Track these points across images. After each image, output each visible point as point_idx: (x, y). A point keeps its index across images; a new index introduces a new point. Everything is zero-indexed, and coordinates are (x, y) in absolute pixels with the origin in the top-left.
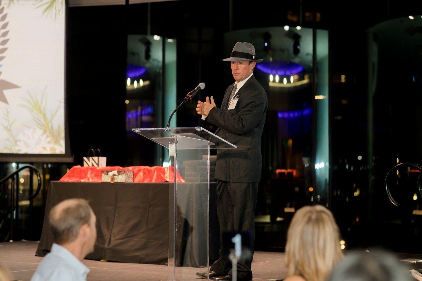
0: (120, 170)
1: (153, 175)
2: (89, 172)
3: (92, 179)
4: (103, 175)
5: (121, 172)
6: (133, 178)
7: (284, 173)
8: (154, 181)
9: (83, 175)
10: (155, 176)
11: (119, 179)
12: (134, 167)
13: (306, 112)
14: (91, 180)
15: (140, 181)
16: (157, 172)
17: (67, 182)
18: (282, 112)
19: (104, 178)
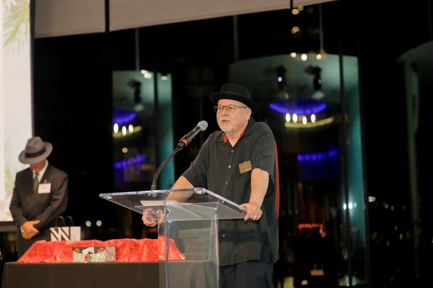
0: (98, 246)
1: (143, 251)
2: (57, 248)
3: (61, 258)
4: (74, 253)
5: (99, 248)
6: (116, 255)
8: (144, 259)
9: (49, 252)
10: (145, 253)
11: (97, 259)
12: (117, 240)
14: (59, 260)
15: (126, 260)
16: (147, 247)
17: (27, 263)
19: (75, 257)
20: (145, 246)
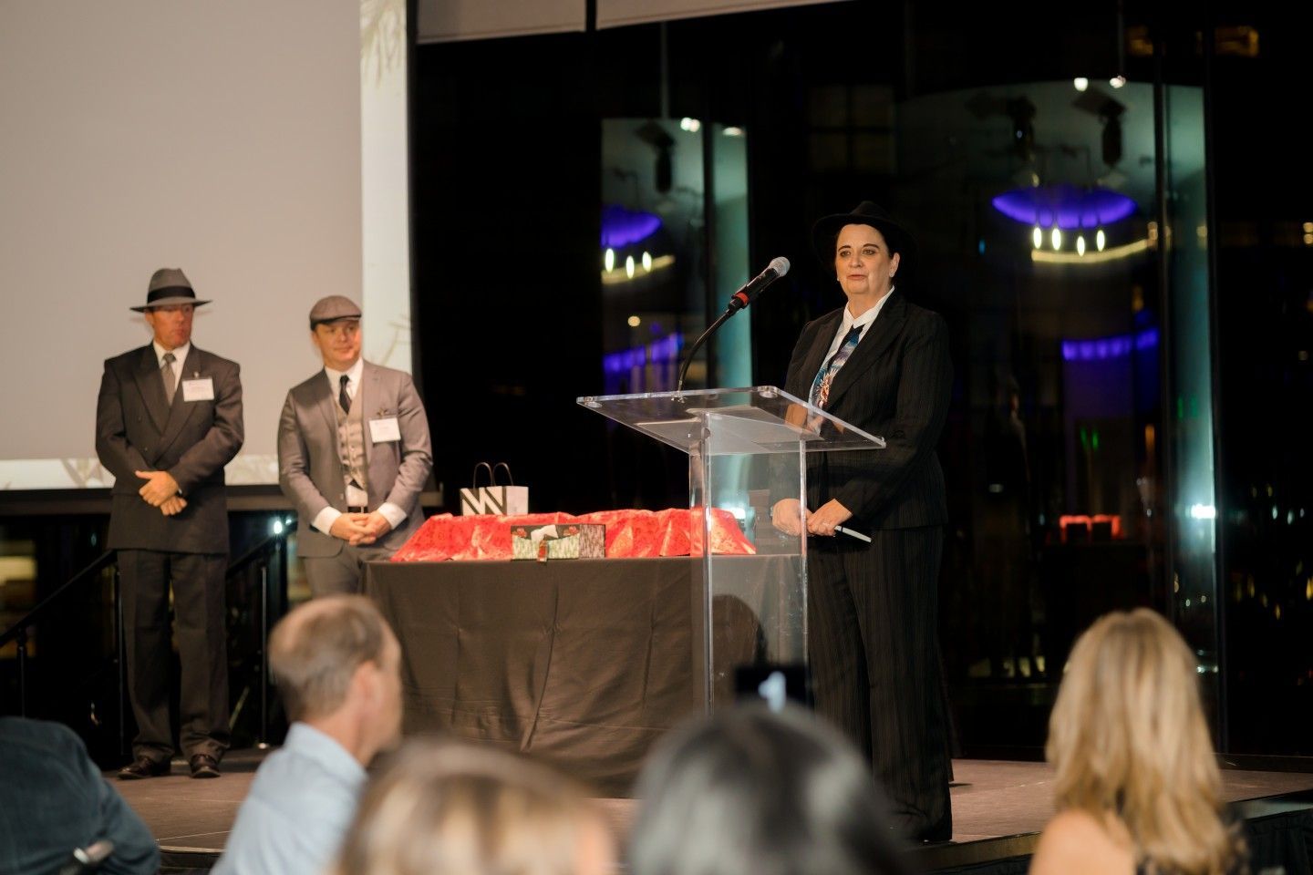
0: (567, 523)
1: (664, 534)
2: (477, 530)
3: (485, 551)
4: (515, 538)
5: (567, 527)
6: (605, 546)
7: (1083, 526)
8: (664, 552)
9: (459, 540)
10: (667, 539)
11: (563, 551)
12: (608, 513)
13: (1149, 339)
14: (481, 556)
15: (626, 555)
16: (673, 527)
17: (413, 562)
18: (1077, 341)
19: (517, 546)
20: (670, 525)
